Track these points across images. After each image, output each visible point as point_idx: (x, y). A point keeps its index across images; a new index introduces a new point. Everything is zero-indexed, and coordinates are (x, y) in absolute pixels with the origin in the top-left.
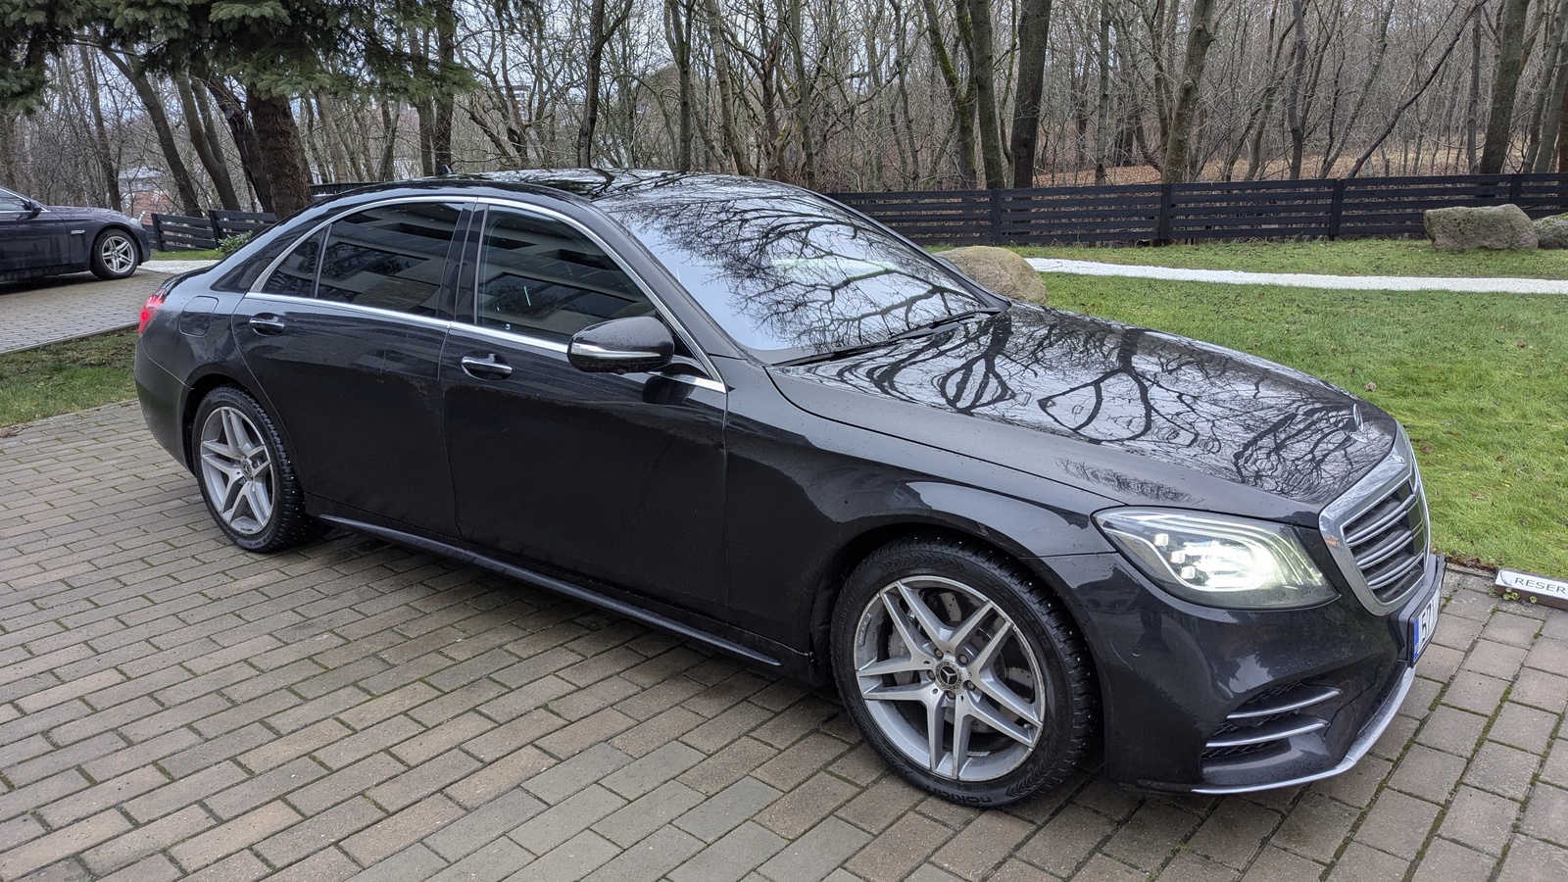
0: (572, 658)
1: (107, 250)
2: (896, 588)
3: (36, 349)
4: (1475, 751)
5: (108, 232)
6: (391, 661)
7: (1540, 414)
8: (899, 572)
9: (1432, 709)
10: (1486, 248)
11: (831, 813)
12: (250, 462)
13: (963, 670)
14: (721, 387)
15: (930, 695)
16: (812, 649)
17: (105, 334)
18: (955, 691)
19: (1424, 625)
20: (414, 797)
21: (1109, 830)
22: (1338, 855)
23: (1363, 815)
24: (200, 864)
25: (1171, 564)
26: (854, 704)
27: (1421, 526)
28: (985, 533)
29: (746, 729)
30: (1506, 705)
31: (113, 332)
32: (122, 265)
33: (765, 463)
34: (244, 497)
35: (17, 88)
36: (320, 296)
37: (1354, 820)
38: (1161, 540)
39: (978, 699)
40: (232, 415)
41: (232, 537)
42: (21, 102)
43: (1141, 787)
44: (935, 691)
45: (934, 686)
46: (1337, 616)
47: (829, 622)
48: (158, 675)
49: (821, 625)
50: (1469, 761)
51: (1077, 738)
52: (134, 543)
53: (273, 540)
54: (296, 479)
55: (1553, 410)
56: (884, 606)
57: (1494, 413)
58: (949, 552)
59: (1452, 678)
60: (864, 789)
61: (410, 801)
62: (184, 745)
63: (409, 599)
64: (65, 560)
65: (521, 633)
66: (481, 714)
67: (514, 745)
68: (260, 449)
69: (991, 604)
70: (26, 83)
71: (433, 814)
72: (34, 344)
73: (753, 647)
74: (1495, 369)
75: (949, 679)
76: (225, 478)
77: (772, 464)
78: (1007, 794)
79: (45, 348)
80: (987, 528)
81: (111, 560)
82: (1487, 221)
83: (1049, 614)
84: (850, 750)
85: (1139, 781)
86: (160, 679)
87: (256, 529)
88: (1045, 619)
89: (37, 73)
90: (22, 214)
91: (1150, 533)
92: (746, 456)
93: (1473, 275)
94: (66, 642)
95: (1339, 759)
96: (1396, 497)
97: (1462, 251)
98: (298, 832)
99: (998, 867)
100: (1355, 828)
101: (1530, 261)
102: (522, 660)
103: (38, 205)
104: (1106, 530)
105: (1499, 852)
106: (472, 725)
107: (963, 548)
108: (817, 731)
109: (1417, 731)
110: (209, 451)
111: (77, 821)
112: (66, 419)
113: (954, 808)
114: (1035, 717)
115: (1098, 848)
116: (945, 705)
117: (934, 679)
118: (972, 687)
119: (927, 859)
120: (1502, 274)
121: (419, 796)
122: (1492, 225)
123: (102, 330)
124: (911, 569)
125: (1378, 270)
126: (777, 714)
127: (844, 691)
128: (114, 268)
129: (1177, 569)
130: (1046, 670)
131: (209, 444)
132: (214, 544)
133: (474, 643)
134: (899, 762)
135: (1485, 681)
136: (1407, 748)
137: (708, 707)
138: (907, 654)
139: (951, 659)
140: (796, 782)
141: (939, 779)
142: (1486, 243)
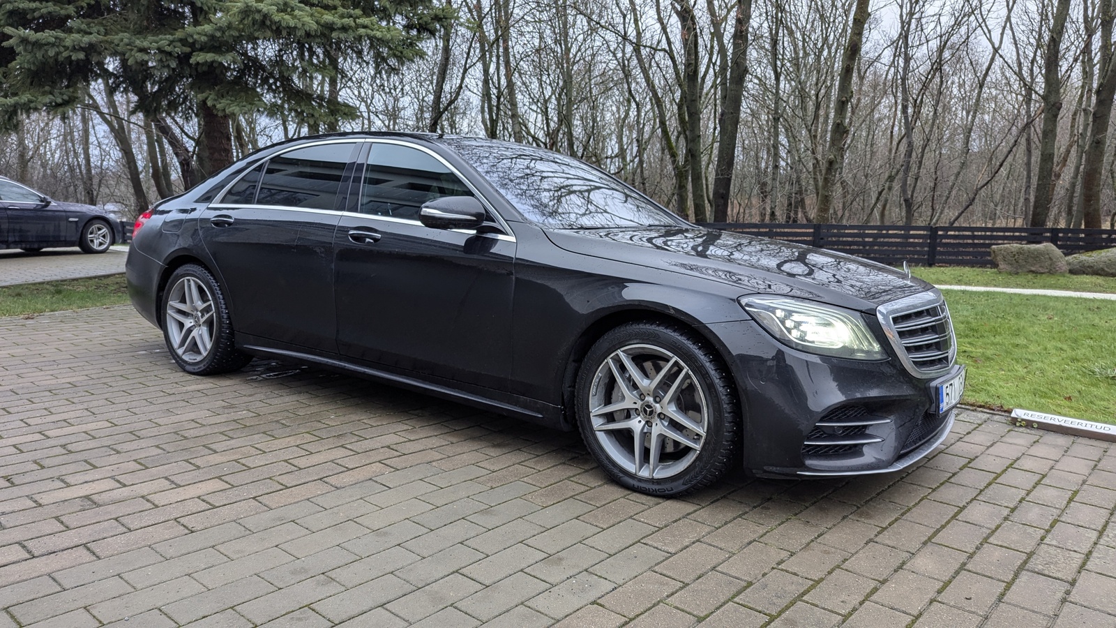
0: (405, 427)
1: (91, 233)
2: (617, 355)
3: (43, 283)
4: (986, 487)
5: (94, 221)
6: (288, 424)
7: (1056, 348)
8: (619, 343)
9: (961, 469)
10: (1033, 272)
11: (571, 497)
12: (200, 314)
13: (658, 405)
14: (513, 239)
15: (636, 424)
16: (563, 404)
17: (90, 278)
18: (652, 420)
19: (947, 394)
20: (303, 481)
21: (747, 510)
22: (890, 525)
23: (909, 509)
24: (166, 503)
25: (786, 328)
26: (589, 434)
27: (946, 336)
28: (672, 312)
29: (518, 461)
30: (1009, 469)
31: (95, 277)
32: (101, 244)
33: (539, 282)
34: (194, 337)
35: (59, 100)
36: (259, 202)
37: (902, 511)
38: (780, 314)
39: (666, 424)
40: (192, 282)
41: (182, 365)
42: (60, 110)
43: (765, 471)
44: (640, 421)
45: (639, 418)
46: (888, 370)
47: (574, 387)
48: (135, 424)
49: (569, 387)
50: (981, 491)
51: (727, 441)
52: (116, 368)
53: (211, 364)
54: (230, 323)
55: (1065, 347)
56: (610, 368)
57: (1026, 347)
58: (650, 327)
59: (977, 457)
60: (592, 488)
61: (300, 482)
62: (154, 454)
63: (299, 399)
64: (70, 374)
65: (372, 416)
66: (346, 448)
67: (368, 462)
68: (208, 303)
69: (675, 358)
70: (65, 97)
71: (316, 489)
72: (40, 280)
73: (525, 407)
74: (1030, 327)
75: (648, 411)
76: (181, 325)
77: (543, 282)
78: (684, 484)
79: (48, 283)
80: (673, 308)
81: (101, 375)
82: (1033, 254)
83: (710, 362)
84: (584, 472)
85: (765, 468)
86: (138, 426)
87: (199, 358)
88: (708, 364)
89: (73, 92)
90: (38, 205)
91: (773, 310)
92: (527, 278)
93: (1024, 287)
94: (74, 409)
95: (890, 464)
96: (928, 312)
97: (1017, 273)
98: (228, 492)
99: (676, 521)
100: (902, 515)
101: (1062, 280)
102: (372, 426)
103: (49, 199)
104: (747, 308)
105: (994, 527)
106: (342, 452)
107: (658, 325)
108: (564, 463)
109: (950, 478)
110: (173, 307)
111: (86, 482)
112: (68, 313)
113: (649, 498)
114: (702, 431)
115: (740, 516)
116: (645, 430)
117: (639, 415)
118: (663, 417)
119: (631, 517)
120: (1044, 287)
121: (307, 481)
122: (1037, 256)
123: (89, 276)
124: (627, 341)
125: (959, 282)
126: (538, 456)
127: (582, 425)
128: (95, 246)
129: (789, 330)
130: (708, 398)
131: (174, 303)
132: (169, 371)
133: (342, 418)
134: (616, 471)
135: (998, 460)
136: (942, 484)
137: (493, 452)
138: (623, 398)
139: (650, 399)
140: (549, 483)
141: (641, 480)
142: (1033, 269)
